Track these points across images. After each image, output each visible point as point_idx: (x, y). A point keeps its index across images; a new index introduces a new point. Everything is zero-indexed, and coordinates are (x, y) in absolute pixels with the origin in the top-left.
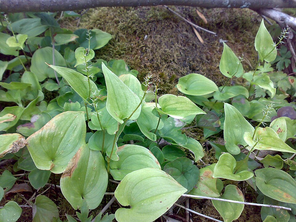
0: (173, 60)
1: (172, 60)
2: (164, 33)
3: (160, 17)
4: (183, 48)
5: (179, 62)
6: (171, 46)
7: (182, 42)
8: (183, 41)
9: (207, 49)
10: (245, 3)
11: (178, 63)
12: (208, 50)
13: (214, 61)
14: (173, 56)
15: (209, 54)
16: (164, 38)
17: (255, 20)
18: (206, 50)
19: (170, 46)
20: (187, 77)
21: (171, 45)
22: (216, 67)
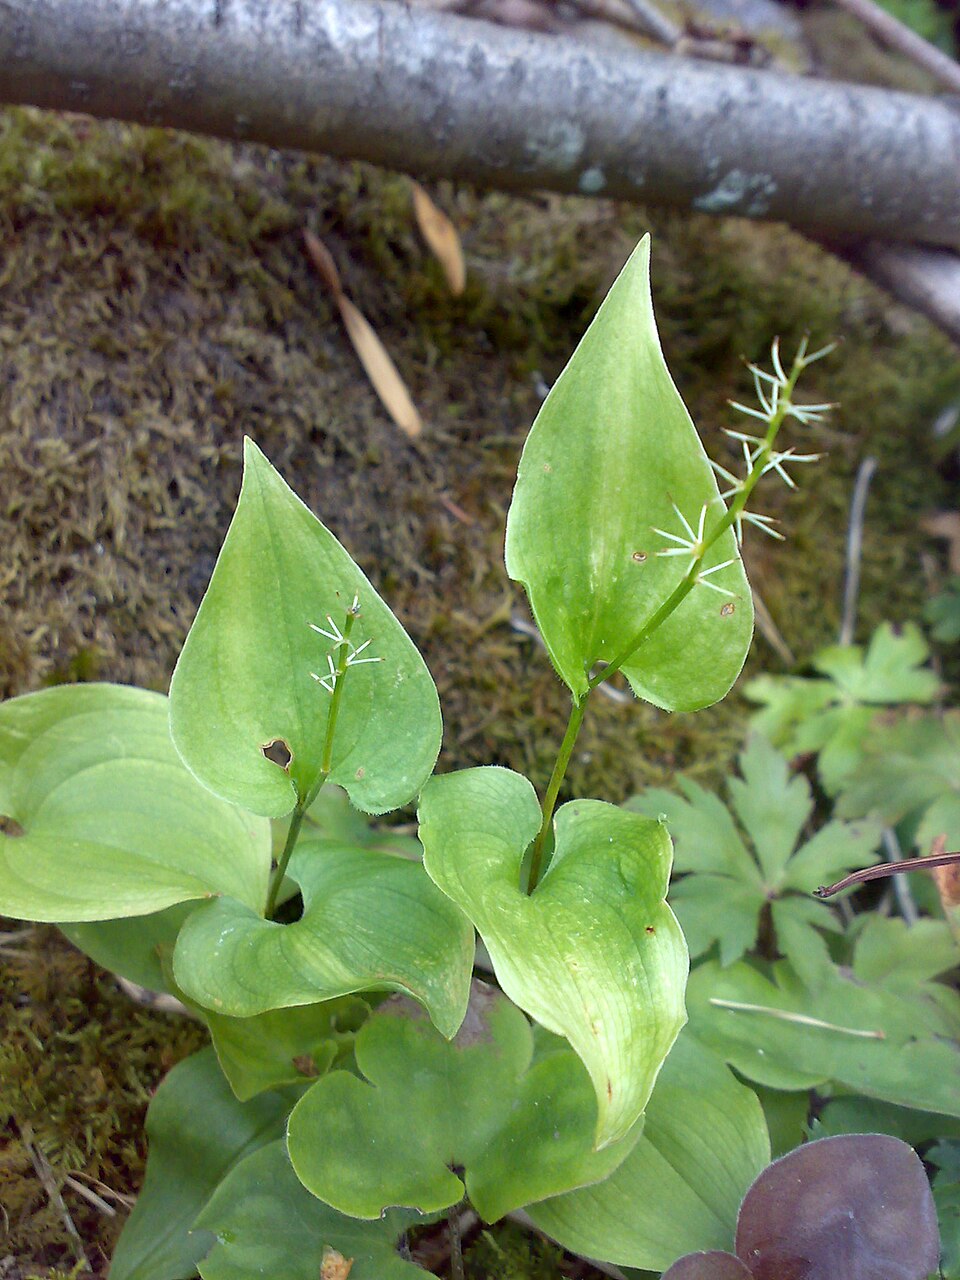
0: (108, 535)
1: (88, 529)
2: (52, 317)
3: (42, 195)
4: (209, 451)
5: (161, 553)
6: (94, 418)
7: (202, 405)
8: (216, 401)
9: (440, 483)
10: (724, 170)
11: (140, 562)
12: (446, 488)
13: (479, 577)
14: (105, 506)
15: (452, 518)
16: (41, 350)
17: (870, 321)
18: (431, 489)
19: (89, 425)
20: (25, 710)
21: (95, 410)
22: (488, 623)
